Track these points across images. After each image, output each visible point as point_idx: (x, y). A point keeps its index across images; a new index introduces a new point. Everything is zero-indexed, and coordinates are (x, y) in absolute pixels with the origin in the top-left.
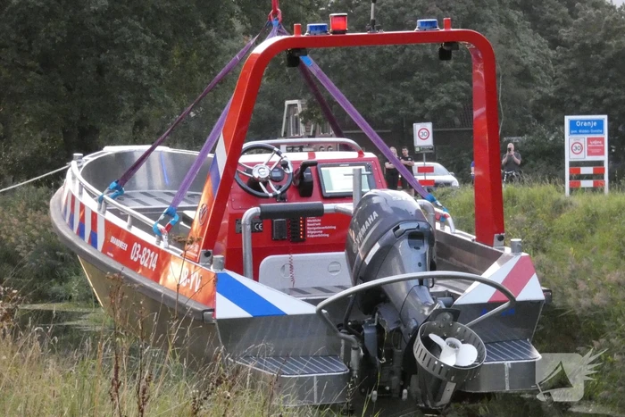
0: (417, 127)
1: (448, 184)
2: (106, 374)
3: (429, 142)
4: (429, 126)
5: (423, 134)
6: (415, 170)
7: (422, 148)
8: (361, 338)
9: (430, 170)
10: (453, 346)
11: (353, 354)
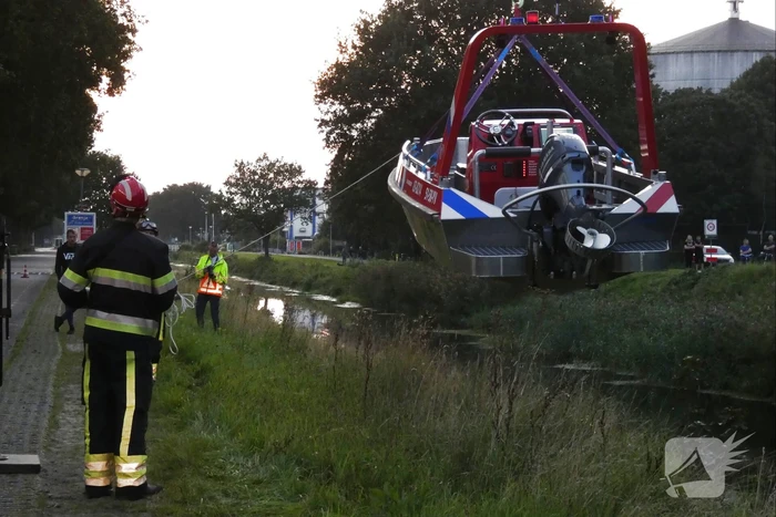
0: (707, 222)
1: (727, 260)
2: (489, 378)
3: (714, 232)
4: (715, 222)
5: (711, 227)
6: (704, 251)
7: (710, 236)
8: (541, 234)
9: (715, 251)
10: (592, 234)
11: (535, 245)
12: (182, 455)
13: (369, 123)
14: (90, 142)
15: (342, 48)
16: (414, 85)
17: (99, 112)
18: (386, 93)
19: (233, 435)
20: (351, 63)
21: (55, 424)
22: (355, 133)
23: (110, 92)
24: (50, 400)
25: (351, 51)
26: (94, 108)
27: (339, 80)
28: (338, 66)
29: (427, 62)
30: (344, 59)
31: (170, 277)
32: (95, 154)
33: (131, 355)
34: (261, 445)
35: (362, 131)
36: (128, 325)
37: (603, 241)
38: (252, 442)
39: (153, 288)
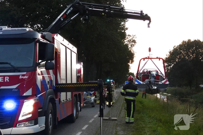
8: (149, 86)
11: (148, 88)
12: (138, 118)
13: (171, 66)
14: (129, 71)
15: (167, 55)
16: (178, 60)
17: (130, 66)
18: (174, 62)
19: (147, 115)
20: (168, 57)
21: (120, 113)
22: (169, 68)
23: (131, 63)
24: (120, 109)
25: (168, 56)
26: (129, 66)
27: (166, 60)
28: (166, 58)
29: (180, 57)
30: (167, 57)
31: (138, 90)
32: (130, 73)
33: (132, 103)
34: (151, 117)
35: (170, 68)
36: (132, 98)
37: (156, 88)
38: (149, 116)
39: (135, 92)
